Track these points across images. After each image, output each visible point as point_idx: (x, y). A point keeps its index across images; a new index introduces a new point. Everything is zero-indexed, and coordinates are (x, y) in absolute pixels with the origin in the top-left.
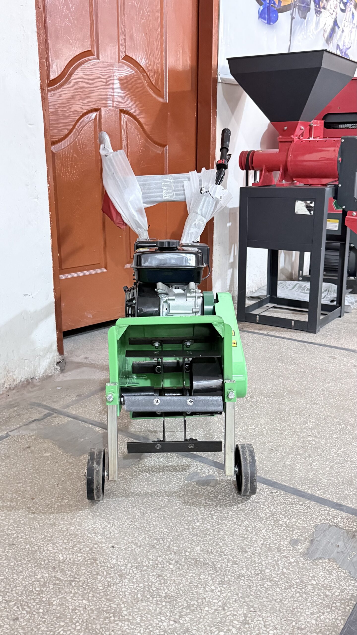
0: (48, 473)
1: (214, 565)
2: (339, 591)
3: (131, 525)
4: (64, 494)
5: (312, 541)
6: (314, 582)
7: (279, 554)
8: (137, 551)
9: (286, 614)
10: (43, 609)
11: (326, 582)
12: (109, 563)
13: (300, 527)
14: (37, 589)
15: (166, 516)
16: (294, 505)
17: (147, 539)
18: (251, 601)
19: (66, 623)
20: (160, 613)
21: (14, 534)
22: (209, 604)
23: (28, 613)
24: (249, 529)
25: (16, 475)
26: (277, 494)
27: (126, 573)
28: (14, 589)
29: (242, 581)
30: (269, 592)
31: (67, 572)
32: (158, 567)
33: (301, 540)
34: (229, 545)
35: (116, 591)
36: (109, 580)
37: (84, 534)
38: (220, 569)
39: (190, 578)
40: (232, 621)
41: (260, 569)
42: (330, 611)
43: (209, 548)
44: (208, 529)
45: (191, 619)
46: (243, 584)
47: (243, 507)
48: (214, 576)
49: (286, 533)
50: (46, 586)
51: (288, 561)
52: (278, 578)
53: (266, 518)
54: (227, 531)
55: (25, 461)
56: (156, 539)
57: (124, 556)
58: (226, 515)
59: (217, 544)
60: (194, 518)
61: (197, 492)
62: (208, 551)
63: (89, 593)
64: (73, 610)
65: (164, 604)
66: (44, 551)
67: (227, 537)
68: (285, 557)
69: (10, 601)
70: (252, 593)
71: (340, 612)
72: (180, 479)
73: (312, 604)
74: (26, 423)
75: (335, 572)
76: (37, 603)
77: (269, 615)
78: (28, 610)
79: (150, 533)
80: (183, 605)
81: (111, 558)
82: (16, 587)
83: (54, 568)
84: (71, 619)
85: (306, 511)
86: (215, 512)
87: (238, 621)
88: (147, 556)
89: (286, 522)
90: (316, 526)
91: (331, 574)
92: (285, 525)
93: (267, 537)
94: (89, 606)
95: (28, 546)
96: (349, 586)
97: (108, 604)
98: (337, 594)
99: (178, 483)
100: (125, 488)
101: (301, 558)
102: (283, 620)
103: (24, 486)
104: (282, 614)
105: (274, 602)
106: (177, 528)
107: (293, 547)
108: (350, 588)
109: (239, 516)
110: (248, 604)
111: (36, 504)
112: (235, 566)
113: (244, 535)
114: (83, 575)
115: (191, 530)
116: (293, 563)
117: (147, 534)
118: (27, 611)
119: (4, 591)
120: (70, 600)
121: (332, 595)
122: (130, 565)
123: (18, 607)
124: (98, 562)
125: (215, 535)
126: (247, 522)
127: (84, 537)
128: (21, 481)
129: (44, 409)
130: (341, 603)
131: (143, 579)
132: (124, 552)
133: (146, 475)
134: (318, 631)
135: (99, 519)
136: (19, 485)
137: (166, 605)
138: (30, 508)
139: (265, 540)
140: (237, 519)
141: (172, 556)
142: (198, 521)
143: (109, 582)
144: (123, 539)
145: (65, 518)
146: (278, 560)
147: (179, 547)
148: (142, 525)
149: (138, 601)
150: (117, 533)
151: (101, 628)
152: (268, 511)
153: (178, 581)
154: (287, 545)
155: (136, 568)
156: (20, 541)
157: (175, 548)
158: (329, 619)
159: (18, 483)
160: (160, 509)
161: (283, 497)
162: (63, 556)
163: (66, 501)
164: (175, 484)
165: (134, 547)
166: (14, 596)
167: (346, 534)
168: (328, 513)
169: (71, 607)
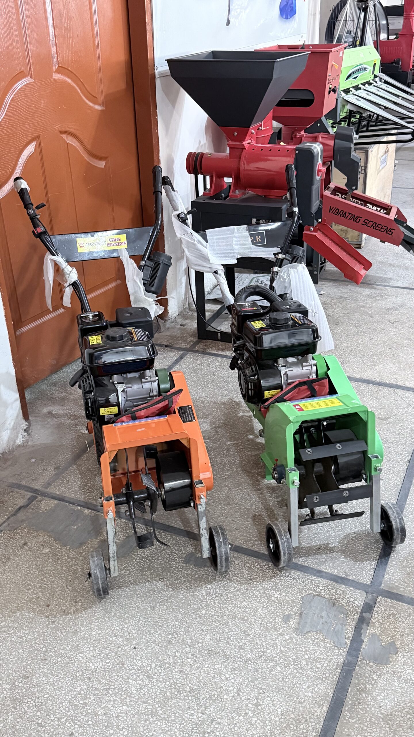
0: (54, 573)
1: (225, 653)
2: (327, 662)
3: (145, 622)
4: (76, 597)
5: (301, 614)
6: (306, 657)
7: (276, 633)
8: (157, 648)
9: (288, 691)
10: (91, 721)
11: (316, 655)
12: (136, 665)
13: (289, 601)
14: (81, 702)
15: (174, 607)
16: (282, 578)
17: (163, 635)
18: (259, 683)
19: (114, 731)
20: (189, 708)
21: (42, 648)
22: (227, 692)
23: (80, 726)
24: (247, 610)
25: (23, 581)
26: (266, 567)
27: (152, 673)
28: (61, 705)
29: (249, 665)
30: (273, 673)
31: (102, 680)
32: (178, 662)
33: (292, 615)
34: (234, 630)
35: (148, 693)
36: (140, 682)
37: (106, 638)
38: (230, 656)
39: (207, 670)
40: (247, 705)
41: (262, 650)
42: (322, 682)
43: (217, 636)
44: (213, 616)
45: (214, 708)
46: (250, 668)
47: (239, 587)
48: (226, 664)
49: (279, 610)
50: (87, 698)
51: (284, 639)
52: (278, 657)
53: (261, 596)
54: (230, 615)
55: (26, 561)
56: (170, 634)
57: (147, 657)
58: (225, 598)
59: (223, 631)
60: (199, 605)
61: (197, 576)
62: (217, 639)
63: (126, 698)
64: (116, 717)
65: (190, 698)
66: (75, 662)
67: (230, 622)
68: (281, 635)
69: (61, 718)
70: (259, 676)
71: (329, 681)
72: (178, 563)
73: (307, 679)
74: (12, 513)
75: (322, 643)
76: (85, 716)
77: (275, 694)
78: (79, 723)
79: (164, 628)
80: (206, 697)
81: (136, 659)
82: (61, 703)
83: (89, 678)
84: (118, 726)
85: (293, 582)
86: (216, 596)
87: (252, 704)
88: (166, 652)
89: (277, 597)
90: (303, 598)
91: (319, 646)
92: (277, 601)
93: (264, 616)
94: (129, 711)
95: (60, 659)
96: (334, 655)
97: (144, 706)
98: (325, 665)
99: (177, 568)
100: (130, 581)
101: (294, 634)
102: (286, 698)
103: (35, 592)
104: (285, 692)
105: (277, 681)
106: (187, 619)
107: (286, 623)
108: (335, 657)
109: (237, 597)
110: (258, 687)
111: (53, 611)
112: (242, 651)
113: (245, 617)
114: (116, 681)
115: (199, 619)
116: (288, 640)
117: (161, 629)
118: (78, 725)
119: (53, 708)
120: (112, 708)
121: (322, 667)
122: (154, 665)
123: (70, 723)
124: (125, 666)
125: (220, 621)
126: (245, 603)
127: (106, 641)
128: (30, 587)
129: (26, 491)
130: (330, 673)
131: (168, 677)
132: (146, 652)
133: (147, 563)
134: (314, 702)
135: (115, 620)
136: (30, 592)
137: (192, 699)
138: (48, 617)
139: (263, 619)
140: (235, 601)
141: (188, 649)
142: (203, 609)
143: (140, 685)
144: (142, 638)
145: (85, 623)
146: (276, 640)
147: (191, 639)
148: (155, 621)
149: (169, 699)
150: (135, 633)
151: (145, 730)
152: (261, 588)
153: (197, 674)
154: (281, 622)
155: (160, 667)
156: (51, 655)
157: (188, 641)
158: (321, 690)
159: (28, 590)
160: (167, 600)
161: (271, 569)
162: (93, 665)
163: (80, 604)
164: (175, 569)
165: (153, 645)
166: (63, 713)
167: (327, 603)
168: (311, 582)
169: (114, 715)
